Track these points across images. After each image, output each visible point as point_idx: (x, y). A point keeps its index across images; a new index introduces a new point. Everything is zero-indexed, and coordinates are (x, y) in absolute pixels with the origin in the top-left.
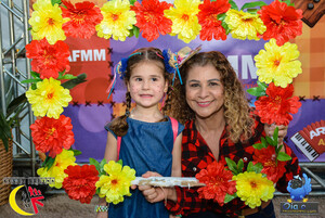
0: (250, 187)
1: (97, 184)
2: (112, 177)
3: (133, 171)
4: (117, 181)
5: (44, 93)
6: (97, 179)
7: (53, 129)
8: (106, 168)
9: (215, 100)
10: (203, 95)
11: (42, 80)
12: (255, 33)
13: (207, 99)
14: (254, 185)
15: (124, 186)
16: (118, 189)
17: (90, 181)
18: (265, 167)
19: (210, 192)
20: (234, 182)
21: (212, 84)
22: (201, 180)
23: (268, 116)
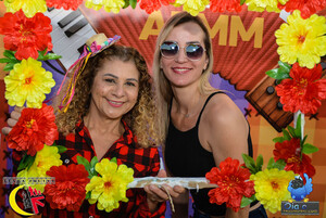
0: (270, 188)
1: (88, 187)
2: (105, 178)
3: (131, 171)
4: (111, 183)
5: (22, 77)
6: (89, 181)
7: (32, 121)
8: (98, 168)
9: (128, 101)
10: (120, 94)
11: (19, 61)
12: (276, 4)
13: (121, 100)
14: (275, 185)
15: (119, 189)
16: (112, 193)
17: (79, 183)
18: (289, 164)
19: (224, 194)
20: (252, 182)
21: (129, 83)
22: (212, 181)
23: (291, 102)
